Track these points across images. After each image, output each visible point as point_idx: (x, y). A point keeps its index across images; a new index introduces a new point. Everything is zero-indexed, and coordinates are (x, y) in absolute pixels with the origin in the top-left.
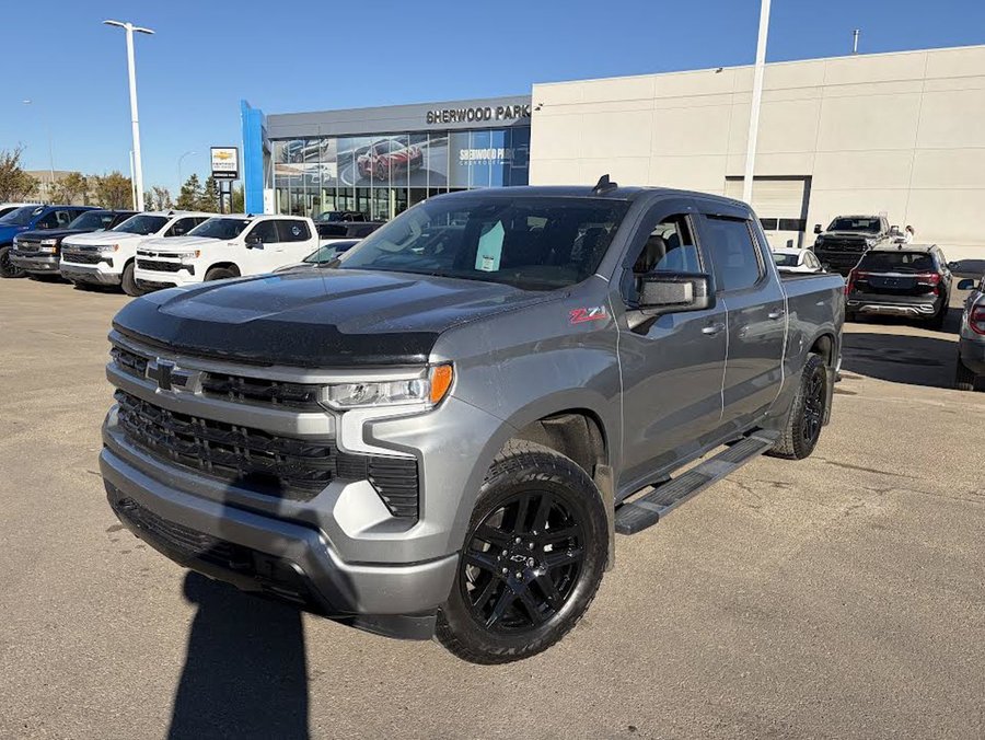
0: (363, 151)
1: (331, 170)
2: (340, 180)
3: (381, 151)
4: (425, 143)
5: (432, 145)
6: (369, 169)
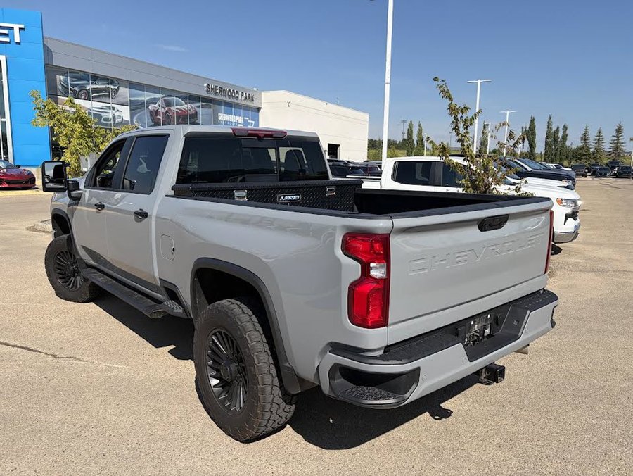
0: (154, 101)
1: (125, 113)
2: (132, 123)
3: (167, 103)
4: (198, 104)
5: (203, 107)
6: (158, 117)
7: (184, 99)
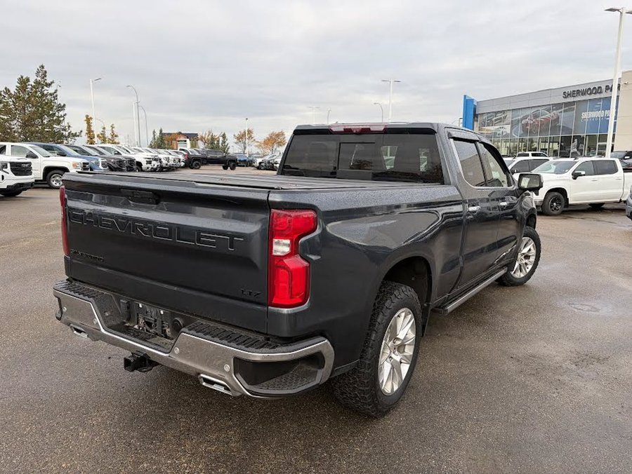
0: (525, 118)
1: (508, 129)
2: (511, 135)
3: (536, 116)
4: (560, 110)
5: (565, 111)
6: (527, 127)
7: (549, 110)
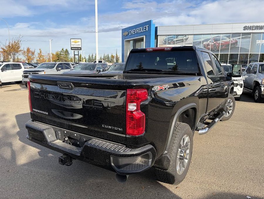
4: (239, 37)
6: (209, 47)
